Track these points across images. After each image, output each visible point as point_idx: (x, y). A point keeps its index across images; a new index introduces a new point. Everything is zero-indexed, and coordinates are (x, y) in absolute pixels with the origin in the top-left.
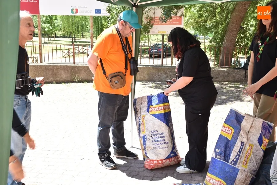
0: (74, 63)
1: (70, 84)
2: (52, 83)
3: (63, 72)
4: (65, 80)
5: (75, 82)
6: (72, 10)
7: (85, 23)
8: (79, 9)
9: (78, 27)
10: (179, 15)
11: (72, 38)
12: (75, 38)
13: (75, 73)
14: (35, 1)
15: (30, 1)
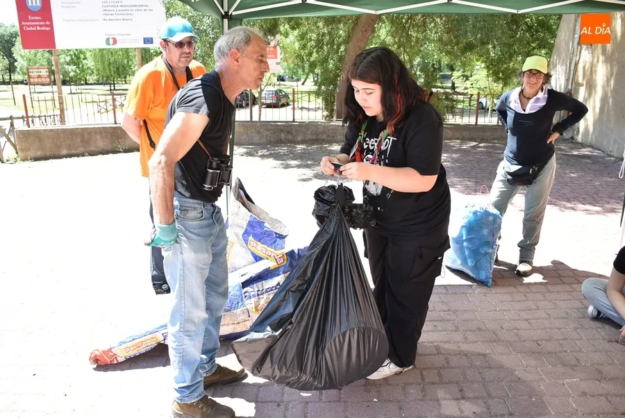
0: (116, 123)
1: (111, 155)
2: (83, 155)
3: (98, 137)
4: (103, 150)
5: (120, 152)
6: (108, 40)
8: (117, 38)
9: (118, 69)
10: (273, 44)
11: (110, 84)
12: (114, 84)
13: (118, 138)
14: (48, 29)
15: (38, 28)
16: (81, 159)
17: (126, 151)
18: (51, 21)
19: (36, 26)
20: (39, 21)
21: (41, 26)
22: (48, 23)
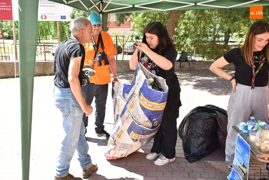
0: (45, 60)
1: (42, 77)
3: (36, 67)
4: (38, 74)
5: (47, 75)
7: (49, 27)
8: (47, 16)
10: (128, 20)
12: (40, 40)
13: (47, 67)
14: (9, 9)
15: (4, 9)
17: (51, 74)
18: (11, 4)
19: (3, 7)
20: (5, 5)
21: (6, 8)
22: (10, 6)
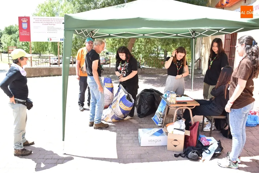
0: (50, 66)
1: (48, 77)
2: (39, 77)
3: (44, 71)
4: (45, 75)
5: (51, 76)
6: (48, 39)
7: (47, 46)
8: (52, 38)
12: (41, 54)
13: (51, 71)
14: (29, 35)
15: (26, 35)
16: (38, 78)
17: (54, 76)
18: (30, 32)
19: (25, 34)
20: (26, 32)
21: (26, 34)
22: (29, 33)
